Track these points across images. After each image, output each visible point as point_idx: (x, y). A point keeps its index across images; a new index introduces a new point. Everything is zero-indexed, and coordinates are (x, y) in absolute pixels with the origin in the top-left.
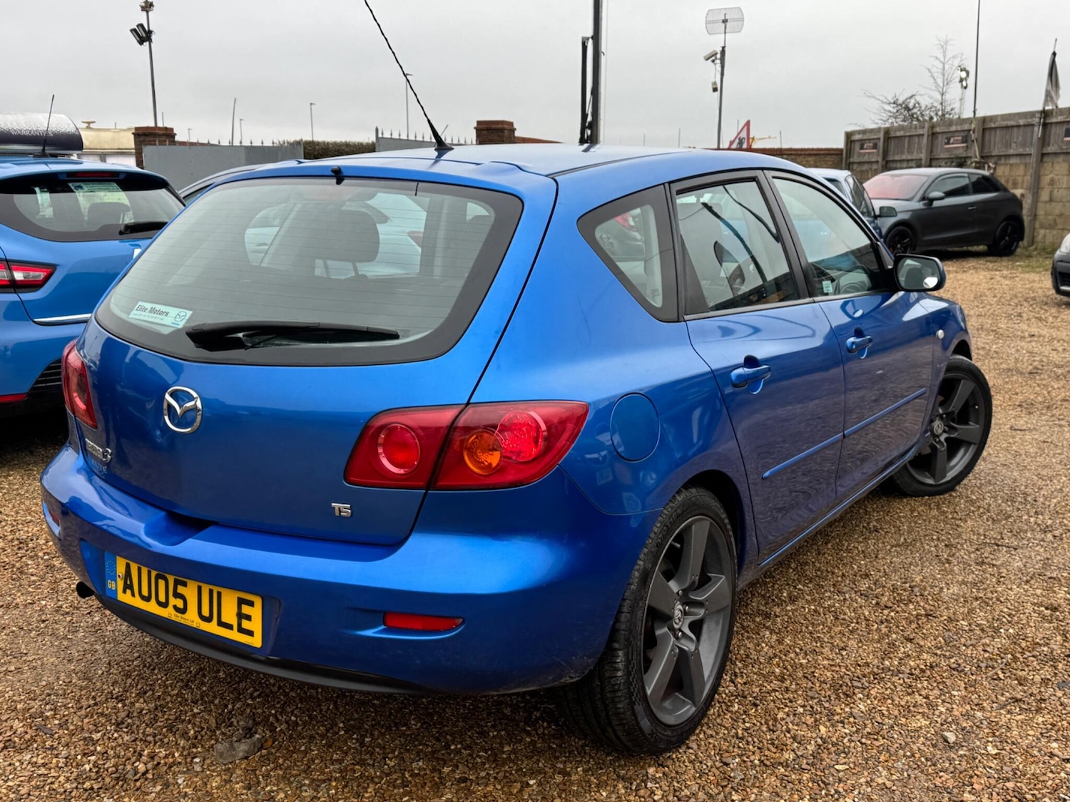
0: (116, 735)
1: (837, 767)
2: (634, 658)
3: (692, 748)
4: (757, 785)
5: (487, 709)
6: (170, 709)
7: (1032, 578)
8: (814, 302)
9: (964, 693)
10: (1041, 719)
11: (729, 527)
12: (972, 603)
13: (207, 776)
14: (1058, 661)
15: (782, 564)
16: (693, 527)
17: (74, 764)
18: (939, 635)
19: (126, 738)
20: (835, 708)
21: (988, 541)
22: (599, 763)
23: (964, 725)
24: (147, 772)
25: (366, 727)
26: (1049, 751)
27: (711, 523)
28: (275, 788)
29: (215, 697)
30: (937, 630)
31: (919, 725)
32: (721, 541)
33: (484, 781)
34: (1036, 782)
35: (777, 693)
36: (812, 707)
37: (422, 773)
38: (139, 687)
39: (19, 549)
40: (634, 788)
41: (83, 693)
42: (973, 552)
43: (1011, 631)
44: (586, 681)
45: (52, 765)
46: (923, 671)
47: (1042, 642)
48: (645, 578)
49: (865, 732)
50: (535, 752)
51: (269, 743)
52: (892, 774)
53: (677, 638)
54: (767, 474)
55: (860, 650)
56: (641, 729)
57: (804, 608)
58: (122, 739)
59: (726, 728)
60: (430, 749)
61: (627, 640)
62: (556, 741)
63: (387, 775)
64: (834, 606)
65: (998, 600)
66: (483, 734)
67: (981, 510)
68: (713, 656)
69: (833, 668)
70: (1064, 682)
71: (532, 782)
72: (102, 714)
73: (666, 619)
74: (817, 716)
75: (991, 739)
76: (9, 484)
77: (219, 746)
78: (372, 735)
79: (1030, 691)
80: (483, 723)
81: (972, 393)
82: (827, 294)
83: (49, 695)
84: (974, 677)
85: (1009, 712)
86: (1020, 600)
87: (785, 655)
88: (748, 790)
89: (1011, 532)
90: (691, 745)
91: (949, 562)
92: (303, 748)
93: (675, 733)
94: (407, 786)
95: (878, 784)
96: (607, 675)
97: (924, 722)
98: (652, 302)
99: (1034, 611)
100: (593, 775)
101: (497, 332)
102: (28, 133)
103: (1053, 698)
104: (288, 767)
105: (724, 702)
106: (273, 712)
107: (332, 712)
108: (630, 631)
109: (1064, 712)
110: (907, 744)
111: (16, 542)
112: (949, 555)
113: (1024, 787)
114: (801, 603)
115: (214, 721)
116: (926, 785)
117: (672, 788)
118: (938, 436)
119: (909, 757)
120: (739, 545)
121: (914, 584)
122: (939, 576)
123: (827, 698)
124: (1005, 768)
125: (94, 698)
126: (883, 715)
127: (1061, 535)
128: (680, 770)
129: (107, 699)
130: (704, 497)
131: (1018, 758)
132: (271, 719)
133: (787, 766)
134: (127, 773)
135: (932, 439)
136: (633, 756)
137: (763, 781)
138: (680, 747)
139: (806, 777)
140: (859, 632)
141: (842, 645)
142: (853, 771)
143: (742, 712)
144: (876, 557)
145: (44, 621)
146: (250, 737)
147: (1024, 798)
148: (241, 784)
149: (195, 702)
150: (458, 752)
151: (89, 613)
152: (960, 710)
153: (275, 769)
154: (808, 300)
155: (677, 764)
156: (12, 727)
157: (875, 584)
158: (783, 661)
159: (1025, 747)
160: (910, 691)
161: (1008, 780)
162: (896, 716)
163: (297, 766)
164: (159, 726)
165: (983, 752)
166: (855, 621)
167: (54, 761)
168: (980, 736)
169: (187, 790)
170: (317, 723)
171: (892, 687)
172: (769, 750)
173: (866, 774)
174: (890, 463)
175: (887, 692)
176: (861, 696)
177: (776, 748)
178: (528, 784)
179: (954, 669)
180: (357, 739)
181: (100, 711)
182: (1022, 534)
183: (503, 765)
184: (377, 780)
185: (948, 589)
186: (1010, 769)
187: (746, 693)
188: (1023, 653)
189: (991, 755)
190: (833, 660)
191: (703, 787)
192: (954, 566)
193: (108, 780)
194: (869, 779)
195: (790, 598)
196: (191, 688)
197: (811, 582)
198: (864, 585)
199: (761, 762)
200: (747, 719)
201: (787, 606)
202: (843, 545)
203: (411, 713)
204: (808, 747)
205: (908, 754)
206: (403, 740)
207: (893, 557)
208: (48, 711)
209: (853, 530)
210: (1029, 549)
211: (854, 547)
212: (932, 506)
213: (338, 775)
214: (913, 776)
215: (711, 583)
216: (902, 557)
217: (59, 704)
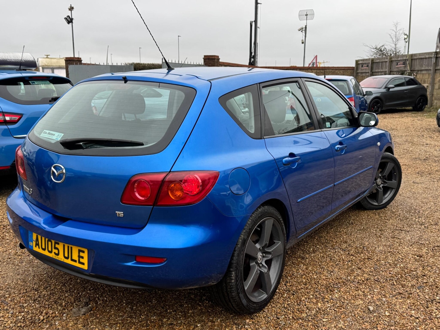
1: (323, 320)
2: (239, 275)
3: (265, 312)
4: (290, 327)
5: (185, 295)
6: (56, 294)
8: (322, 131)
9: (379, 290)
10: (409, 301)
11: (282, 222)
12: (387, 254)
13: (68, 321)
14: (419, 277)
15: (311, 236)
16: (266, 221)
17: (15, 316)
18: (372, 267)
19: (37, 306)
20: (325, 296)
21: (398, 229)
22: (227, 318)
23: (378, 303)
24: (44, 319)
25: (135, 302)
26: (411, 314)
27: (274, 220)
28: (94, 327)
29: (75, 290)
30: (371, 265)
31: (359, 303)
32: (279, 227)
33: (180, 324)
34: (403, 327)
35: (303, 290)
36: (316, 296)
37: (155, 321)
38: (45, 285)
39: (3, 229)
40: (240, 328)
41: (22, 287)
42: (391, 233)
43: (402, 265)
44: (220, 284)
45: (6, 317)
46: (363, 281)
47: (414, 270)
48: (244, 242)
49: (337, 306)
50: (202, 313)
51: (94, 309)
52: (345, 323)
53: (260, 267)
54: (299, 200)
55: (339, 273)
56: (242, 304)
57: (318, 255)
58: (36, 306)
59: (281, 304)
60: (159, 312)
61: (236, 267)
62: (211, 309)
63: (141, 322)
64: (331, 254)
65: (398, 252)
66: (181, 306)
67: (396, 216)
68: (275, 274)
69: (327, 280)
70: (420, 286)
71: (199, 325)
72: (29, 296)
73: (255, 259)
74: (318, 299)
75: (387, 309)
77: (74, 310)
78: (137, 305)
79: (406, 290)
80: (182, 301)
81: (393, 168)
82: (329, 128)
83: (8, 288)
84: (384, 284)
85: (396, 298)
86: (407, 253)
87: (308, 274)
88: (286, 329)
89: (408, 225)
90: (265, 311)
91: (380, 237)
92: (108, 311)
93: (258, 306)
94: (148, 326)
95: (339, 327)
96: (228, 281)
97: (361, 302)
98: (250, 131)
99: (412, 257)
100: (224, 322)
101: (183, 143)
102: (14, 61)
103: (415, 293)
104: (101, 318)
105: (281, 293)
106: (98, 296)
107: (121, 296)
108: (237, 264)
109: (419, 298)
110: (353, 311)
111: (2, 226)
112: (381, 234)
114: (317, 253)
115: (73, 299)
116: (359, 327)
117: (255, 328)
118: (379, 185)
119: (353, 316)
120: (287, 229)
121: (365, 246)
122: (375, 243)
124: (391, 321)
126: (345, 299)
127: (428, 226)
128: (259, 321)
129: (31, 290)
130: (271, 210)
131: (398, 317)
132: (97, 299)
133: (303, 319)
134: (36, 320)
135: (377, 186)
136: (241, 315)
137: (292, 326)
138: (261, 311)
139: (310, 324)
140: (340, 265)
141: (332, 270)
142: (330, 322)
143: (288, 297)
144: (351, 235)
145: (10, 258)
146: (87, 306)
148: (81, 325)
149: (67, 292)
150: (170, 313)
151: (28, 255)
152: (377, 297)
153: (96, 319)
154: (319, 130)
155: (259, 318)
157: (349, 245)
158: (307, 277)
159: (401, 313)
160: (357, 289)
161: (392, 326)
162: (350, 300)
163: (105, 318)
164: (51, 301)
165: (384, 314)
166: (338, 261)
167: (7, 315)
168: (383, 308)
169: (59, 327)
171: (350, 288)
172: (296, 313)
173: (335, 323)
174: (359, 195)
175: (348, 290)
177: (300, 312)
178: (197, 326)
179: (376, 281)
180: (130, 307)
181: (28, 295)
182: (412, 226)
183: (188, 318)
184: (136, 324)
185: (378, 248)
186: (394, 321)
187: (290, 289)
188: (405, 274)
189: (387, 316)
190: (327, 276)
191: (268, 327)
192: (382, 238)
193: (28, 323)
194: (335, 325)
195: (313, 251)
196: (66, 286)
197: (323, 244)
198: (344, 246)
199: (293, 317)
200: (289, 300)
201: (312, 254)
202: (338, 230)
203: (153, 297)
204: (313, 312)
205: (353, 315)
206: (149, 308)
207: (358, 235)
208: (7, 295)
209: (343, 224)
210: (414, 232)
211: (342, 230)
212: (376, 214)
213: (120, 322)
214: (354, 324)
215: (274, 244)
216: (362, 235)
217: (12, 292)
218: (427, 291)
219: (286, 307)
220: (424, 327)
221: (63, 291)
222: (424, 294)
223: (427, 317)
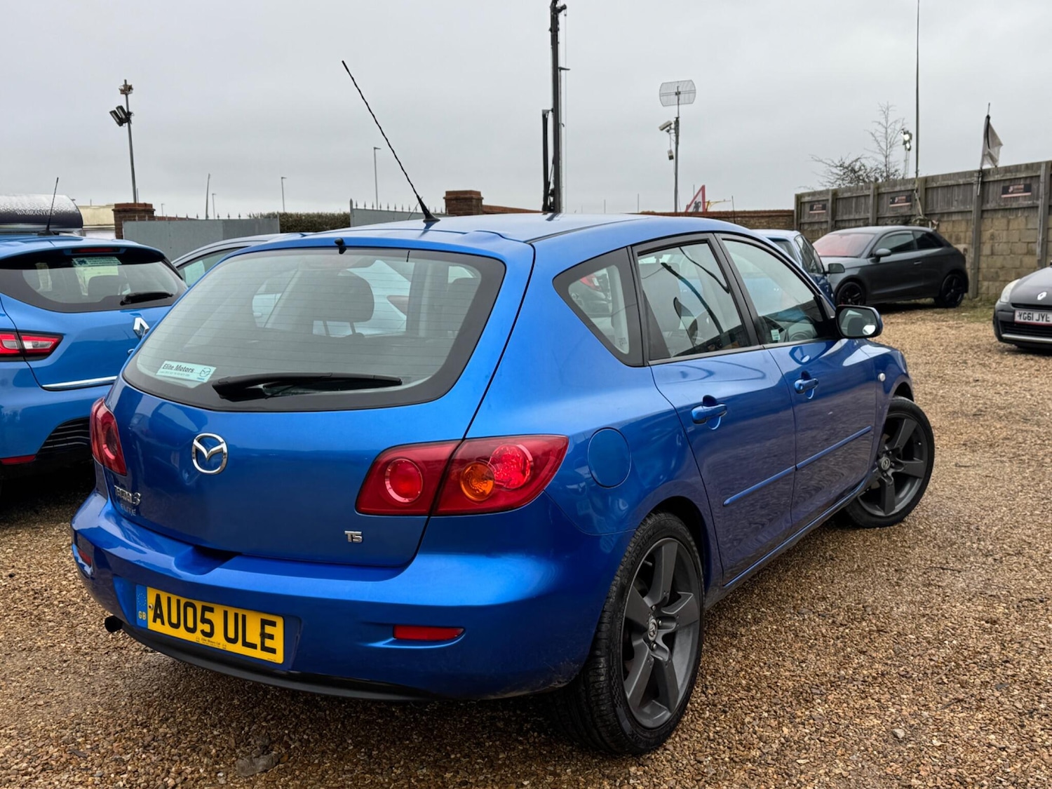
0: (144, 756)
1: (799, 761)
2: (615, 664)
4: (728, 778)
6: (192, 733)
7: (974, 596)
8: (764, 349)
9: (912, 696)
10: (980, 716)
11: (695, 549)
12: (919, 620)
14: (996, 666)
15: (745, 589)
16: (663, 548)
17: (109, 782)
18: (890, 648)
19: (154, 758)
20: (796, 712)
21: (935, 566)
22: (585, 765)
23: (912, 722)
24: (176, 785)
25: (373, 742)
26: (987, 742)
27: (679, 544)
29: (232, 722)
30: (888, 643)
31: (872, 724)
32: (688, 561)
33: (483, 783)
34: (975, 768)
35: (744, 701)
36: (775, 712)
37: (427, 778)
38: (161, 714)
39: (35, 598)
40: (618, 784)
41: (110, 721)
42: (921, 575)
43: (955, 642)
44: (573, 686)
45: (89, 783)
46: (875, 678)
47: (982, 651)
48: (623, 591)
49: (824, 731)
50: (526, 758)
51: (286, 758)
52: (847, 766)
53: (652, 650)
54: (727, 502)
55: (819, 662)
56: (622, 730)
57: (767, 628)
58: (150, 759)
59: (699, 732)
60: (432, 759)
61: (608, 647)
62: (546, 748)
63: (395, 781)
64: (794, 625)
66: (479, 745)
67: (928, 539)
68: (685, 667)
69: (795, 678)
70: (1001, 683)
71: (526, 783)
72: (129, 739)
73: (642, 630)
74: (781, 720)
75: (936, 734)
76: (18, 541)
77: (240, 762)
79: (971, 692)
80: (479, 735)
81: (915, 431)
82: (776, 342)
84: (921, 683)
85: (952, 711)
86: (963, 616)
87: (751, 669)
88: (720, 783)
89: (955, 557)
90: (668, 747)
91: (898, 584)
92: (316, 761)
93: (653, 736)
95: (835, 774)
96: (591, 679)
97: (876, 722)
98: (620, 349)
99: (976, 624)
100: (580, 775)
101: (487, 377)
102: (32, 213)
103: (992, 697)
104: (304, 778)
105: (697, 711)
106: (286, 732)
107: (340, 731)
108: (610, 640)
109: (1001, 709)
110: (861, 740)
111: (31, 593)
112: (899, 579)
113: (965, 772)
114: (764, 623)
115: (233, 741)
116: (878, 773)
117: (652, 784)
118: (886, 471)
119: (863, 751)
120: (705, 566)
121: (866, 604)
122: (890, 597)
123: (790, 704)
124: (948, 757)
125: (120, 725)
126: (840, 716)
127: (1001, 558)
128: (658, 769)
129: (132, 726)
130: (673, 521)
131: (960, 748)
132: (285, 738)
133: (754, 762)
134: (158, 787)
135: (880, 474)
136: (616, 759)
137: (733, 775)
138: (658, 749)
139: (771, 770)
140: (817, 647)
141: (802, 658)
142: (813, 764)
143: (713, 718)
144: (832, 582)
145: (65, 661)
146: (268, 754)
147: (965, 781)
149: (214, 726)
150: (458, 760)
151: (107, 653)
152: (909, 710)
153: (293, 779)
154: (758, 347)
155: (656, 763)
156: (48, 752)
157: (831, 605)
158: (749, 674)
159: (966, 740)
160: (863, 695)
161: (951, 767)
162: (851, 718)
163: (313, 776)
164: (183, 747)
165: (929, 744)
166: (813, 638)
167: (90, 779)
168: (927, 732)
170: (328, 740)
171: (847, 693)
172: (737, 749)
173: (825, 766)
174: (841, 496)
175: (843, 697)
176: (820, 701)
177: (744, 747)
178: (523, 784)
179: (903, 676)
181: (127, 736)
182: (965, 559)
183: (500, 769)
185: (898, 608)
186: (953, 758)
187: (716, 701)
188: (965, 661)
189: (936, 747)
190: (794, 671)
191: (680, 781)
192: (904, 588)
194: (827, 770)
195: (754, 619)
196: (209, 714)
197: (773, 605)
198: (821, 607)
199: (731, 759)
200: (718, 724)
201: (752, 626)
202: (802, 572)
203: (412, 729)
204: (773, 745)
205: (862, 748)
206: (407, 752)
207: (848, 581)
208: (80, 738)
209: (811, 559)
210: (972, 571)
211: (812, 574)
212: (883, 536)
213: (350, 783)
214: (866, 766)
215: (680, 600)
216: (856, 582)
217: (89, 732)
218: (1016, 692)
219: (712, 738)
220: (1021, 767)
221: (206, 725)
222: (1010, 699)
223: (1024, 745)
